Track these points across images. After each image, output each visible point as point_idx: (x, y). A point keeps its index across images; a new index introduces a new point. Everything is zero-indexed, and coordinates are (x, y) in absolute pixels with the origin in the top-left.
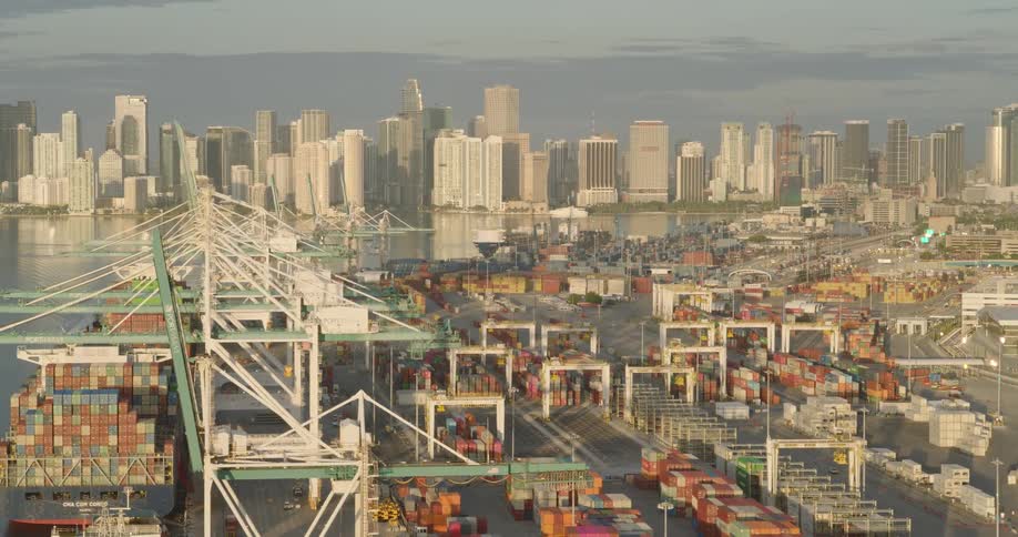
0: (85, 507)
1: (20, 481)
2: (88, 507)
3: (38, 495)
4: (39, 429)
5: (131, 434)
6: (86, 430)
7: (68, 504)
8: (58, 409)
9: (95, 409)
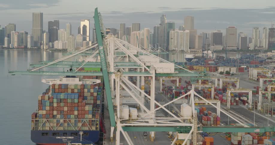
0: (65, 139)
1: (40, 128)
2: (66, 139)
3: (47, 134)
4: (48, 108)
5: (83, 111)
6: (66, 109)
7: (58, 138)
8: (55, 100)
9: (69, 101)
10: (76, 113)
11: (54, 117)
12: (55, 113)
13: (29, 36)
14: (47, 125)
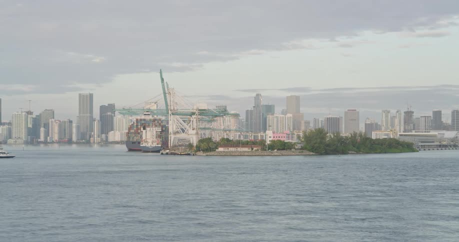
1: (131, 140)
3: (135, 143)
4: (135, 129)
8: (139, 124)
13: (74, 125)
14: (135, 138)
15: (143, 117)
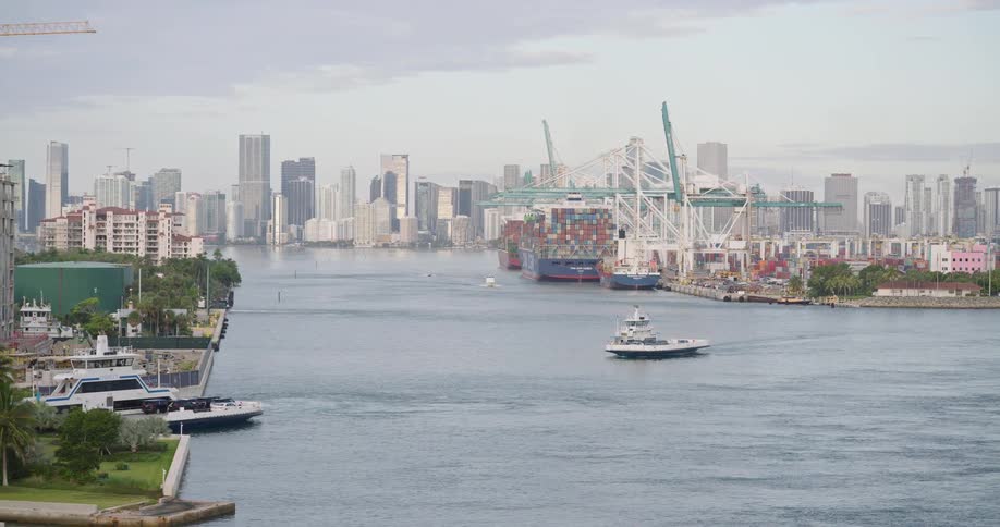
1: (550, 257)
2: (583, 270)
3: (558, 263)
7: (573, 268)
10: (594, 237)
11: (567, 242)
12: (568, 237)
13: (230, 204)
14: (559, 252)
15: (567, 205)
